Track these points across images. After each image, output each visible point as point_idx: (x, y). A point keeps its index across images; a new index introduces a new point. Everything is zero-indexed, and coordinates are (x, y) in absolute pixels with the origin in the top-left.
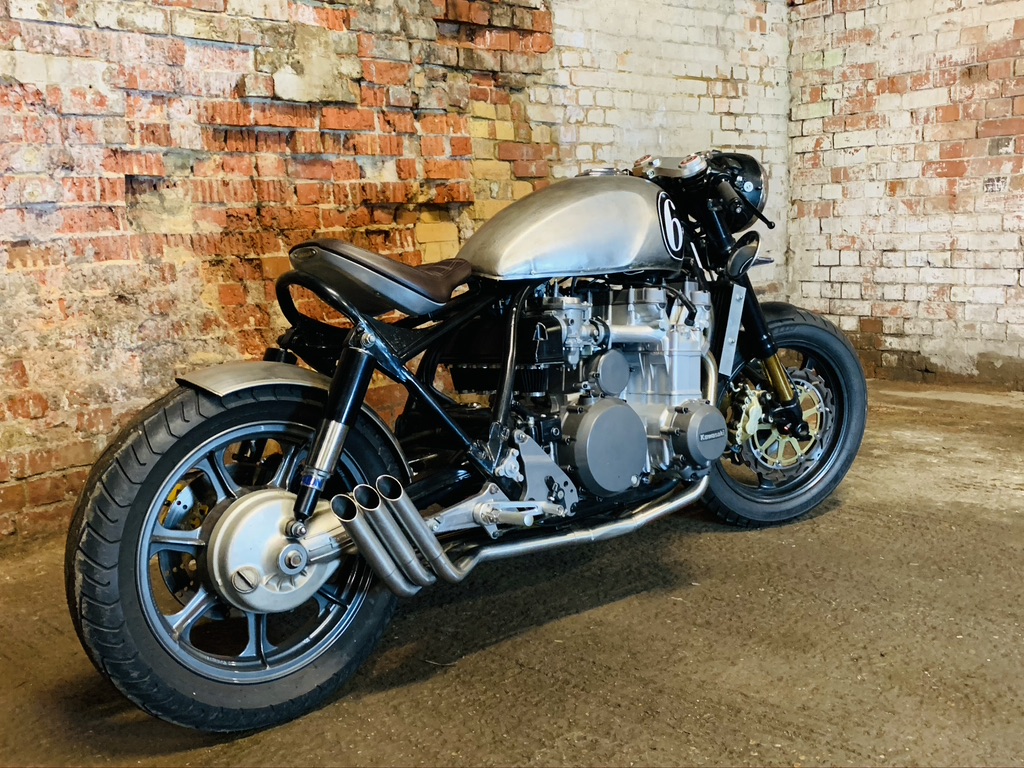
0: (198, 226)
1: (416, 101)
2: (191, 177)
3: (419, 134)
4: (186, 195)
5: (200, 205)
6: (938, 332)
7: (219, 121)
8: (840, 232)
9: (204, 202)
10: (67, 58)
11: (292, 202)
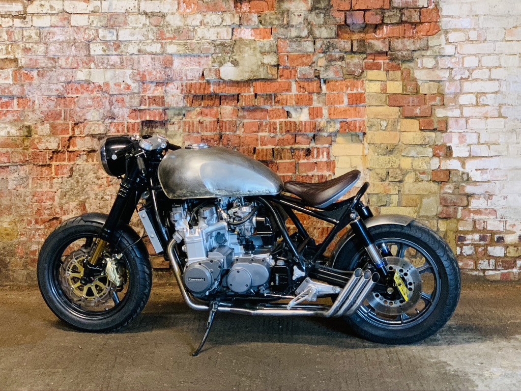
1: (317, 74)
2: (183, 119)
3: (323, 92)
4: (179, 128)
7: (194, 92)
9: (189, 132)
10: (114, 70)
11: (240, 132)
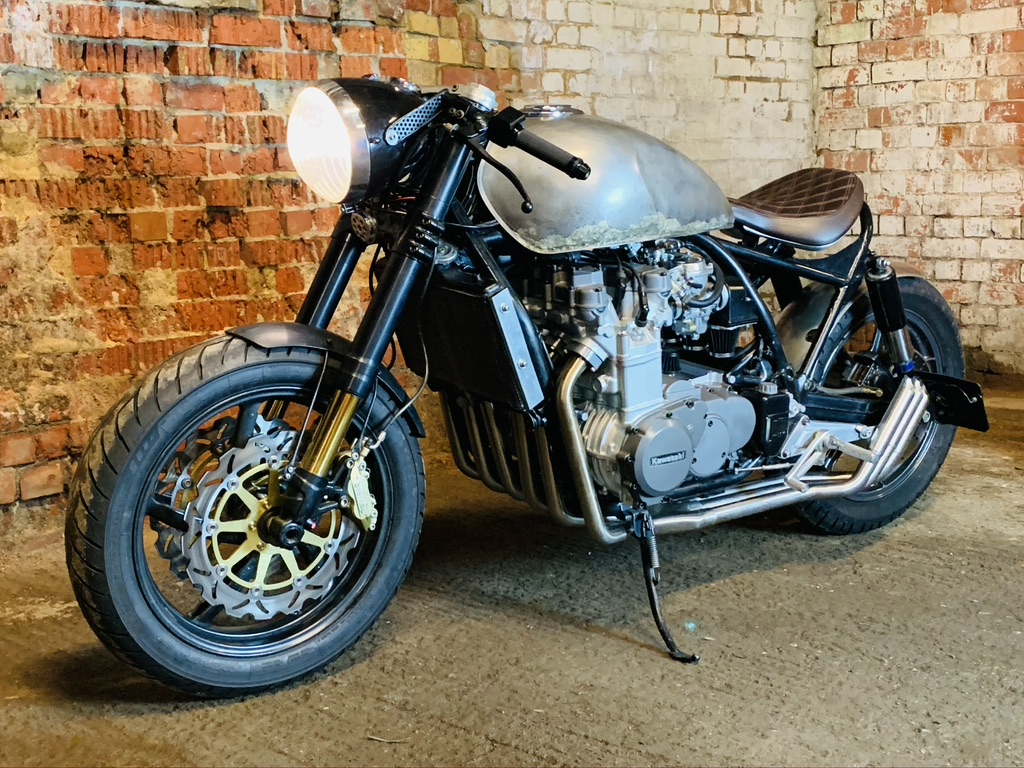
0: (46, 169)
1: (336, 10)
2: (38, 105)
3: (339, 53)
4: (31, 128)
5: (49, 142)
6: (1004, 322)
7: (76, 30)
8: (879, 191)
9: (55, 139)
11: (170, 140)
